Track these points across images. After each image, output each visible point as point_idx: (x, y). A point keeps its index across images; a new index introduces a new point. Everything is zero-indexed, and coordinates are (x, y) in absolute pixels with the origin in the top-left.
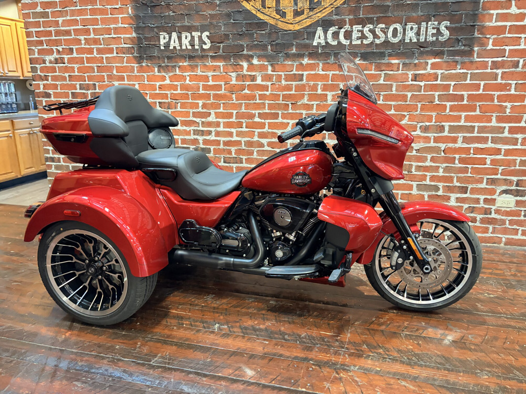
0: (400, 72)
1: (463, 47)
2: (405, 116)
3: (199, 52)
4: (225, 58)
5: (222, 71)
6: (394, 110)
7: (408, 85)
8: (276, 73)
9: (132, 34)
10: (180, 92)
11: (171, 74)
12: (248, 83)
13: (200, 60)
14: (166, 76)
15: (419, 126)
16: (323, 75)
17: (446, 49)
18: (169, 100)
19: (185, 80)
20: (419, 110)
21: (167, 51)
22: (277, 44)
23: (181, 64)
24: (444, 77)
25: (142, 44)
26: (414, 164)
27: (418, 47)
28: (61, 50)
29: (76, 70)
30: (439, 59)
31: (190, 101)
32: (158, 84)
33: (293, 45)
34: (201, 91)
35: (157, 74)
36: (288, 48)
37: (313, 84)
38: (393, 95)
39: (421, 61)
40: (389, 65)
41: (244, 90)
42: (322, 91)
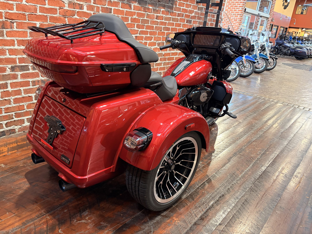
1: (171, 5)
2: (152, 38)
6: (149, 34)
7: (154, 21)
8: (96, 5)
12: (77, 10)
17: (166, 4)
18: (4, 19)
20: (157, 34)
24: (165, 19)
27: (158, 1)
30: (164, 9)
38: (149, 26)
39: (159, 9)
40: (149, 9)
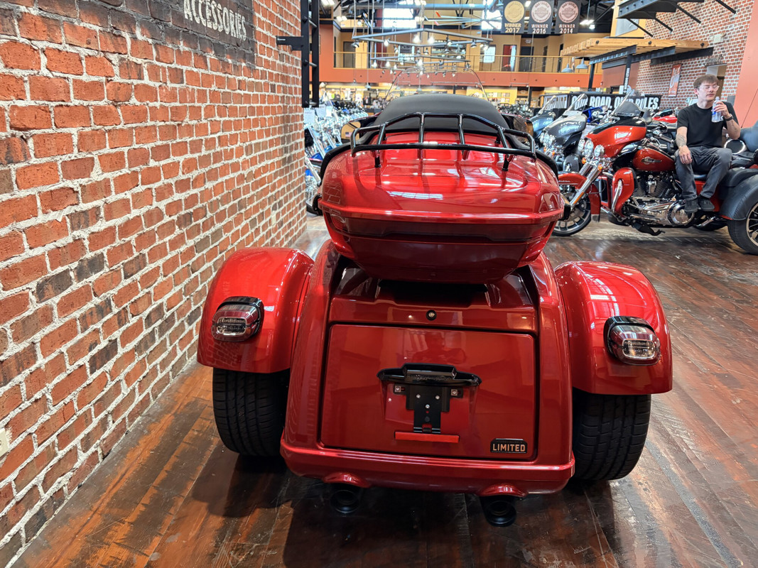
1: (251, 52)
8: (161, 64)
10: (32, 103)
12: (134, 82)
16: (195, 73)
18: (9, 131)
23: (23, 9)
27: (236, 45)
33: (169, 10)
37: (191, 89)
41: (132, 97)
42: (198, 102)
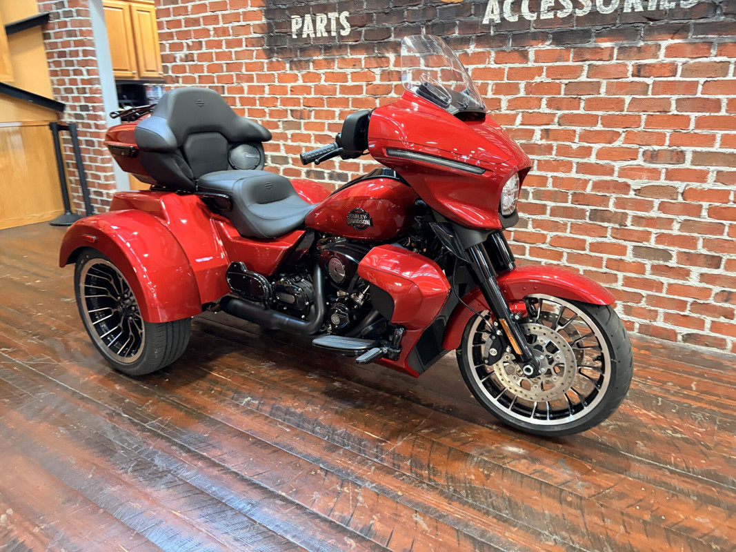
0: (614, 62)
1: (722, 18)
2: (618, 134)
3: (337, 41)
4: (367, 48)
5: (363, 66)
6: (602, 124)
7: (627, 83)
8: (430, 69)
9: (261, 20)
10: (315, 96)
11: (304, 72)
12: (395, 83)
13: (337, 52)
14: (299, 75)
15: (641, 151)
16: (495, 69)
17: (693, 21)
18: (302, 107)
19: (320, 80)
20: (643, 124)
21: (300, 41)
22: (434, 25)
23: (315, 58)
24: (688, 70)
25: (272, 32)
26: (631, 213)
27: (645, 20)
28: (191, 44)
29: (205, 69)
30: (679, 38)
31: (326, 108)
32: (289, 85)
33: (455, 25)
34: (338, 95)
35: (289, 72)
36: (448, 30)
37: (482, 83)
38: (601, 99)
39: (650, 43)
40: (597, 50)
41: (390, 92)
42: (494, 94)
